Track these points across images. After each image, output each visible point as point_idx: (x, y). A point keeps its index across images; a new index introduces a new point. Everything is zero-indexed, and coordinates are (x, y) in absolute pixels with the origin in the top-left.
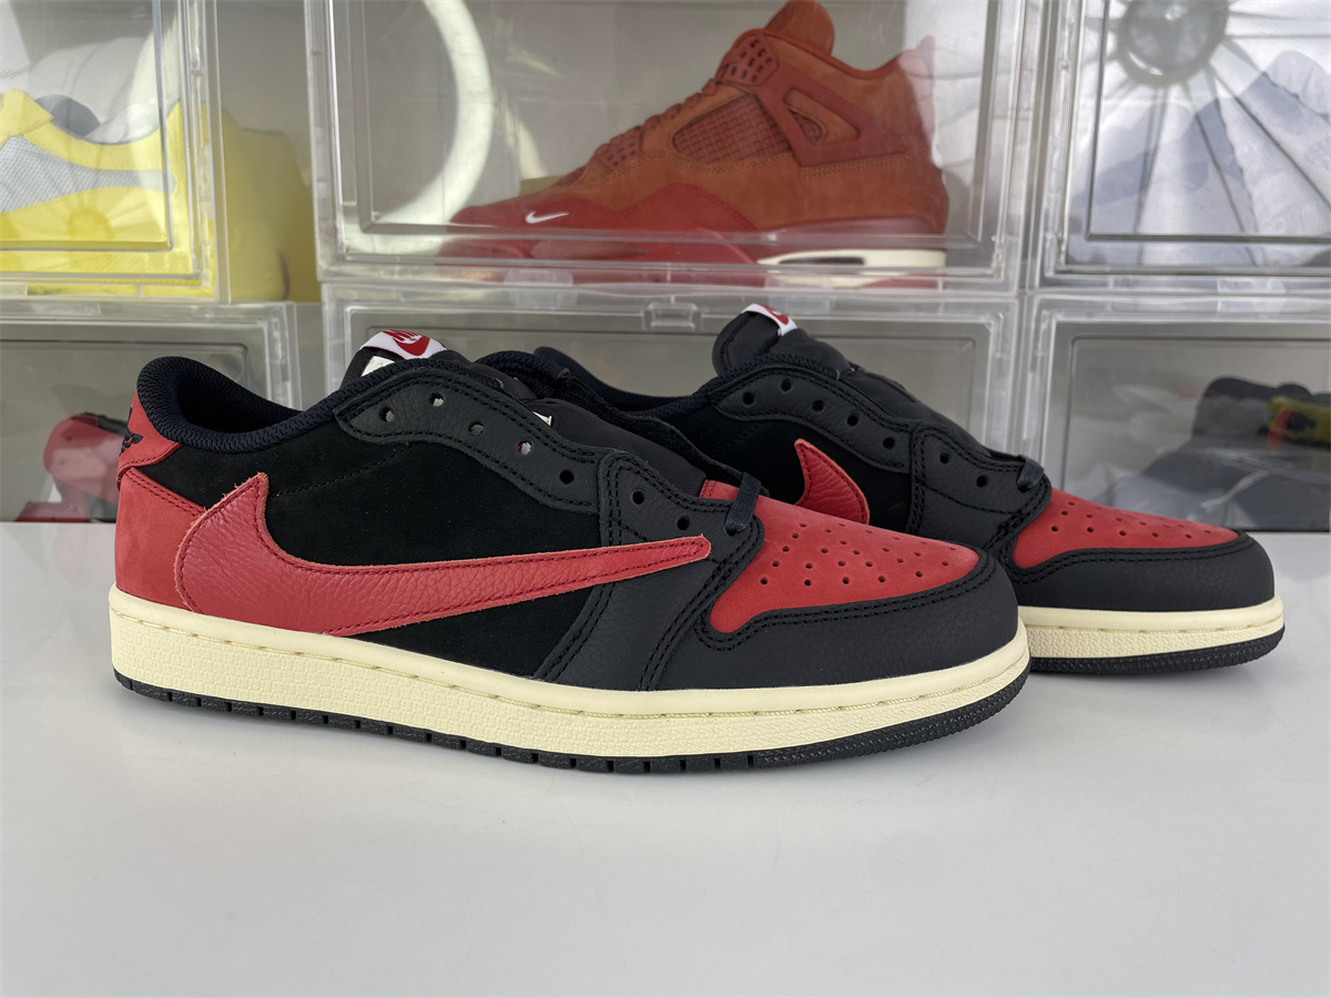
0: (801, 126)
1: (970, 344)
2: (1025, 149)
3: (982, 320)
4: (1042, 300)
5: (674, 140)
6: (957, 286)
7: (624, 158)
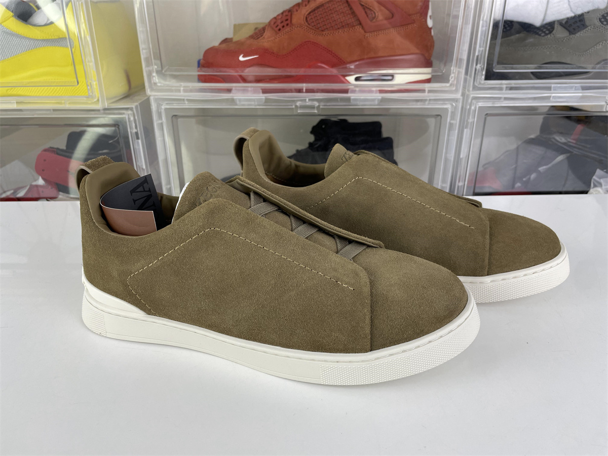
0: (366, 12)
4: (473, 97)
5: (306, 18)
7: (283, 27)
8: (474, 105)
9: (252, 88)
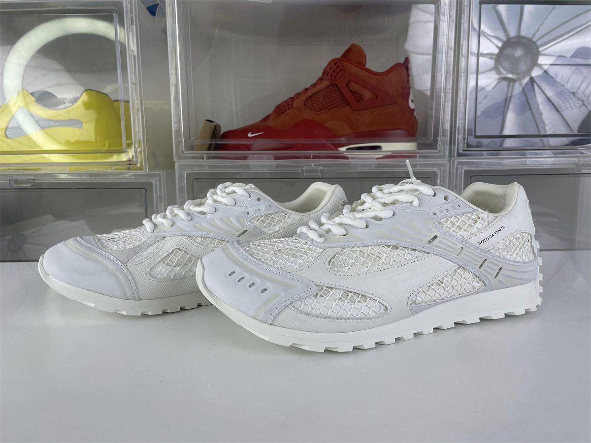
1: (430, 180)
2: (449, 104)
3: (435, 169)
4: (458, 162)
5: (305, 103)
6: (424, 157)
7: (285, 110)
8: (460, 170)
9: (266, 155)
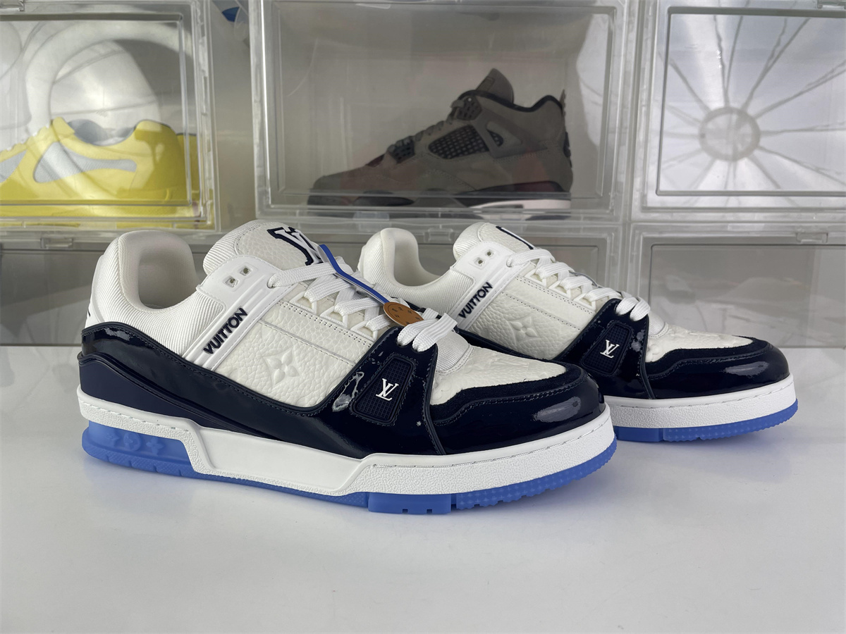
1: (596, 249)
2: (625, 149)
3: (604, 235)
6: (591, 219)
